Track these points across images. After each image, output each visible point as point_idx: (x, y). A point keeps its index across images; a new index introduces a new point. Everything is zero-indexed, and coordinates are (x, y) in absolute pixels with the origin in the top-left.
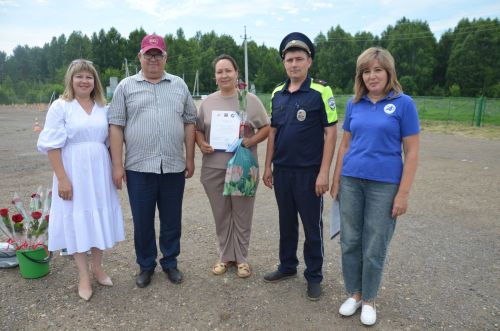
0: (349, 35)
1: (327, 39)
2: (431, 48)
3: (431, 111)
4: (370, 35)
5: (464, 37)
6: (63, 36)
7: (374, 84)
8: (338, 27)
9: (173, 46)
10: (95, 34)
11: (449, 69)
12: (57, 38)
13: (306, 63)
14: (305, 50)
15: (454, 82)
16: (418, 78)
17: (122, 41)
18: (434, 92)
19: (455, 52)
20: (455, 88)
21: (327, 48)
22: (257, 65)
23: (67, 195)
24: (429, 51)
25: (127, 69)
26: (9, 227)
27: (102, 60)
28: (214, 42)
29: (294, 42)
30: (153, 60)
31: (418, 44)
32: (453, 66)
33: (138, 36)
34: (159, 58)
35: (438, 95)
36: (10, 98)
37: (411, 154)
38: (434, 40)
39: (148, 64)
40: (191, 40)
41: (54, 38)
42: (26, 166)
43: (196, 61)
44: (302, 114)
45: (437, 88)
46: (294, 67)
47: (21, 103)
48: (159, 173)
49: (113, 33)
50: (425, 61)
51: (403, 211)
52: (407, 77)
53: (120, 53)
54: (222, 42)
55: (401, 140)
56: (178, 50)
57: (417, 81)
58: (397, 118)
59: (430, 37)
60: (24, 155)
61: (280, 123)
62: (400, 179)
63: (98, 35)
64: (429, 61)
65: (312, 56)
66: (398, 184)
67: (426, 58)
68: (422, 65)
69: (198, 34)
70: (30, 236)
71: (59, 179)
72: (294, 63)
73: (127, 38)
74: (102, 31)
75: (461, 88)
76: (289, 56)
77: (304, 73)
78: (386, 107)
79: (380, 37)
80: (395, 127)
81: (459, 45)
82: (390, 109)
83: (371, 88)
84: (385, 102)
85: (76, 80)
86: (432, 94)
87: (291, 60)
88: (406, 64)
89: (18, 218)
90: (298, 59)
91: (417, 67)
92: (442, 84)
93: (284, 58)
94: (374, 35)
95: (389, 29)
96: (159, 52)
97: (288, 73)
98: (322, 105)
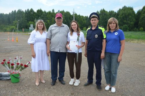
14: (97, 18)
15: (141, 26)
16: (129, 26)
24: (133, 17)
29: (93, 15)
30: (59, 20)
31: (129, 14)
32: (141, 21)
35: (136, 31)
38: (135, 13)
44: (96, 36)
45: (135, 28)
48: (59, 52)
52: (126, 25)
59: (133, 12)
65: (99, 19)
67: (132, 19)
68: (131, 21)
72: (94, 21)
77: (96, 24)
86: (134, 31)
87: (93, 20)
88: (125, 21)
90: (95, 20)
91: (129, 22)
92: (137, 27)
94: (115, 12)
95: (120, 10)
96: (61, 18)
97: (92, 24)
98: (102, 33)
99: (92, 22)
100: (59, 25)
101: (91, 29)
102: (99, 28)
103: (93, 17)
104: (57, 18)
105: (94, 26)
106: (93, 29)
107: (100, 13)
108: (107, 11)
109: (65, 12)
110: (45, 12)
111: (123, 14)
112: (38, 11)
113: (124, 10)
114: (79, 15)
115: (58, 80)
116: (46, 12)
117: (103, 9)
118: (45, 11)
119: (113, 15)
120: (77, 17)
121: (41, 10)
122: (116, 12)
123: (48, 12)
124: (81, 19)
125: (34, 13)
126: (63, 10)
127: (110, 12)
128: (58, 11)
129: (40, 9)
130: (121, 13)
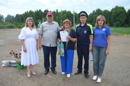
0: (102, 11)
1: (96, 12)
4: (107, 10)
6: (28, 11)
7: (101, 24)
8: (99, 9)
9: (55, 14)
10: (35, 11)
12: (26, 12)
13: (85, 19)
14: (85, 16)
16: (121, 22)
17: (42, 13)
21: (96, 14)
22: (77, 19)
23: (25, 51)
25: (43, 20)
26: (15, 57)
27: (37, 17)
28: (66, 12)
29: (82, 13)
33: (46, 11)
34: (51, 17)
36: (14, 27)
37: (109, 40)
39: (48, 19)
40: (60, 12)
41: (25, 12)
42: (18, 44)
43: (61, 18)
44: (85, 32)
46: (83, 20)
47: (17, 28)
48: (49, 46)
49: (40, 11)
51: (108, 54)
53: (42, 16)
54: (68, 13)
55: (107, 37)
56: (56, 15)
58: (106, 31)
60: (18, 41)
61: (80, 34)
62: (107, 46)
63: (36, 11)
66: (107, 48)
69: (62, 11)
70: (19, 59)
71: (23, 47)
72: (83, 19)
73: (44, 12)
74: (37, 10)
76: (81, 17)
77: (85, 21)
78: (103, 29)
79: (110, 11)
80: (105, 34)
82: (104, 30)
83: (100, 25)
84: (102, 28)
85: (28, 22)
87: (82, 18)
89: (17, 54)
90: (84, 18)
93: (80, 18)
96: (51, 16)
97: (81, 21)
98: (90, 29)
99: (81, 19)
100: (50, 22)
101: (80, 26)
102: (88, 25)
103: (83, 15)
104: (48, 16)
105: (83, 23)
106: (82, 25)
115: (50, 70)
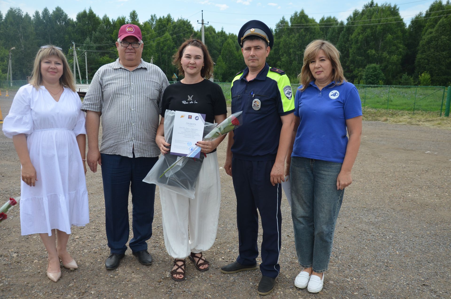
2: (400, 34)
3: (397, 101)
5: (436, 21)
7: (319, 73)
11: (419, 56)
13: (263, 53)
14: (263, 39)
15: (424, 69)
16: (386, 66)
18: (402, 81)
19: (426, 37)
20: (425, 76)
22: (215, 52)
24: (397, 38)
30: (130, 48)
31: (387, 29)
32: (422, 53)
34: (135, 46)
35: (406, 84)
38: (404, 25)
39: (125, 52)
44: (257, 103)
45: (405, 76)
46: (252, 56)
48: (131, 157)
50: (394, 48)
57: (384, 70)
59: (400, 23)
64: (398, 48)
66: (342, 164)
67: (394, 45)
68: (390, 53)
75: (432, 76)
77: (262, 62)
81: (430, 30)
82: (334, 95)
85: (44, 66)
86: (400, 83)
88: (374, 52)
90: (256, 48)
91: (385, 54)
92: (411, 72)
94: (339, 21)
95: (356, 14)
96: (136, 41)
97: (246, 61)
98: (279, 93)
99: (245, 53)
107: (290, 24)
108: (313, 20)
109: (176, 20)
110: (106, 20)
111: (364, 29)
112: (82, 16)
113: (370, 17)
114: (222, 33)
116: (111, 20)
117: (302, 12)
118: (105, 16)
119: (334, 30)
120: (213, 37)
121: (91, 13)
122: (342, 23)
123: (116, 19)
124: (229, 44)
125: (68, 22)
126: (169, 16)
127: (322, 20)
128: (152, 19)
129: (88, 12)
130: (360, 24)
